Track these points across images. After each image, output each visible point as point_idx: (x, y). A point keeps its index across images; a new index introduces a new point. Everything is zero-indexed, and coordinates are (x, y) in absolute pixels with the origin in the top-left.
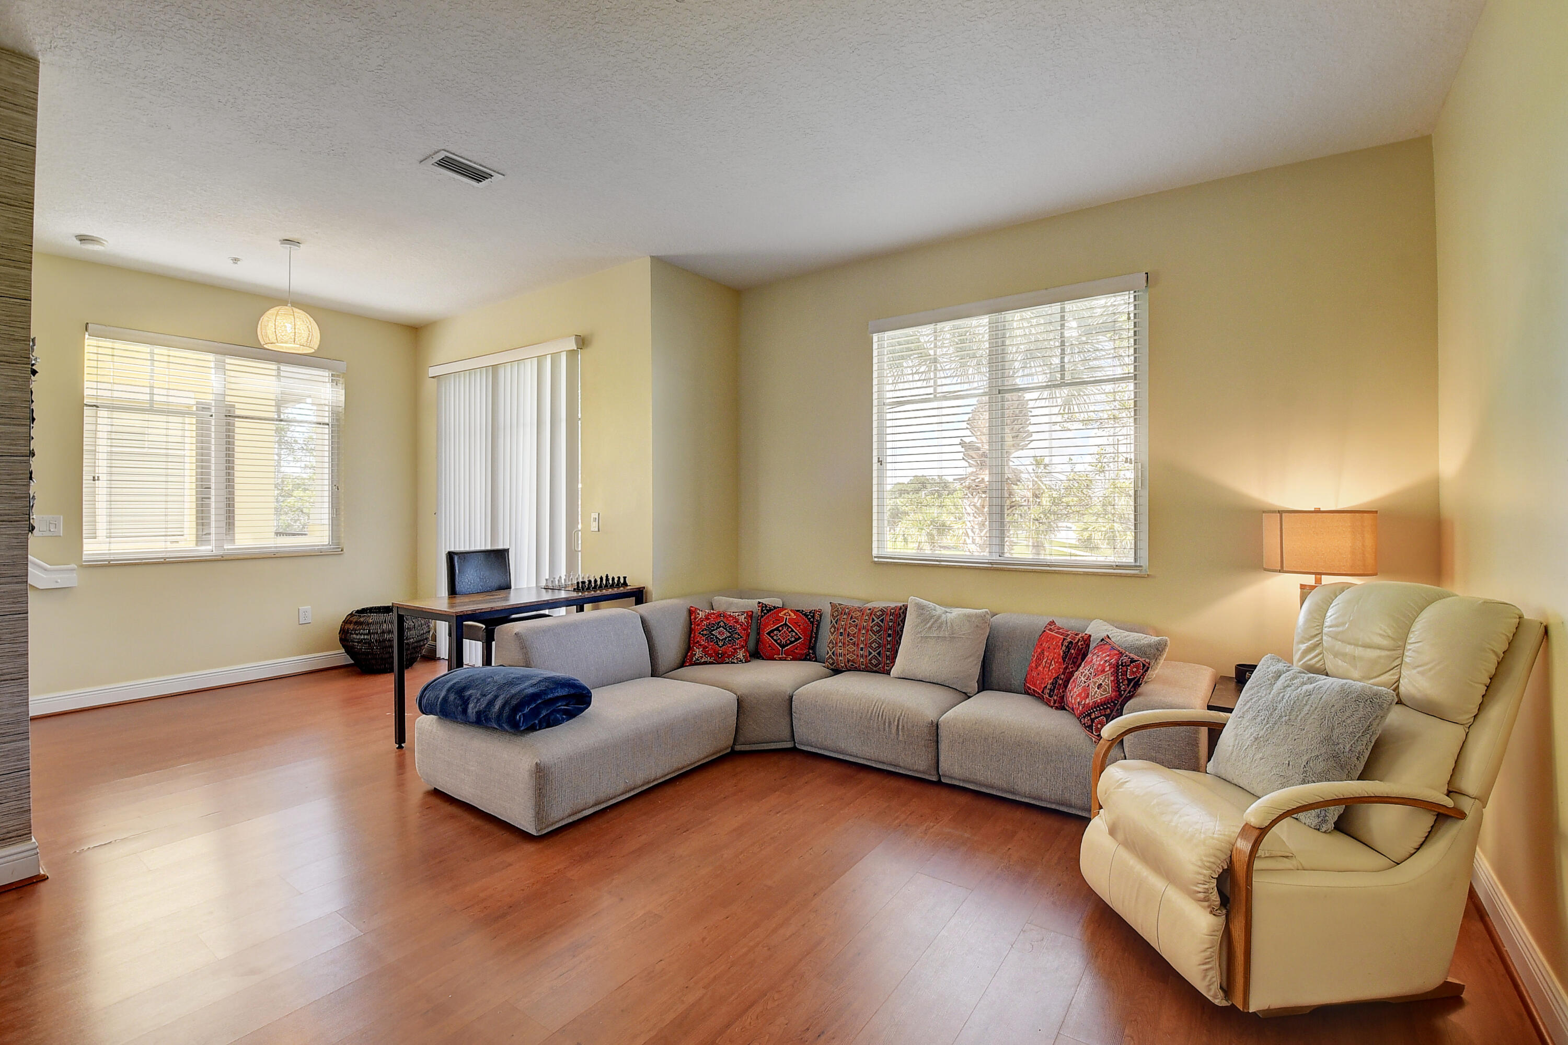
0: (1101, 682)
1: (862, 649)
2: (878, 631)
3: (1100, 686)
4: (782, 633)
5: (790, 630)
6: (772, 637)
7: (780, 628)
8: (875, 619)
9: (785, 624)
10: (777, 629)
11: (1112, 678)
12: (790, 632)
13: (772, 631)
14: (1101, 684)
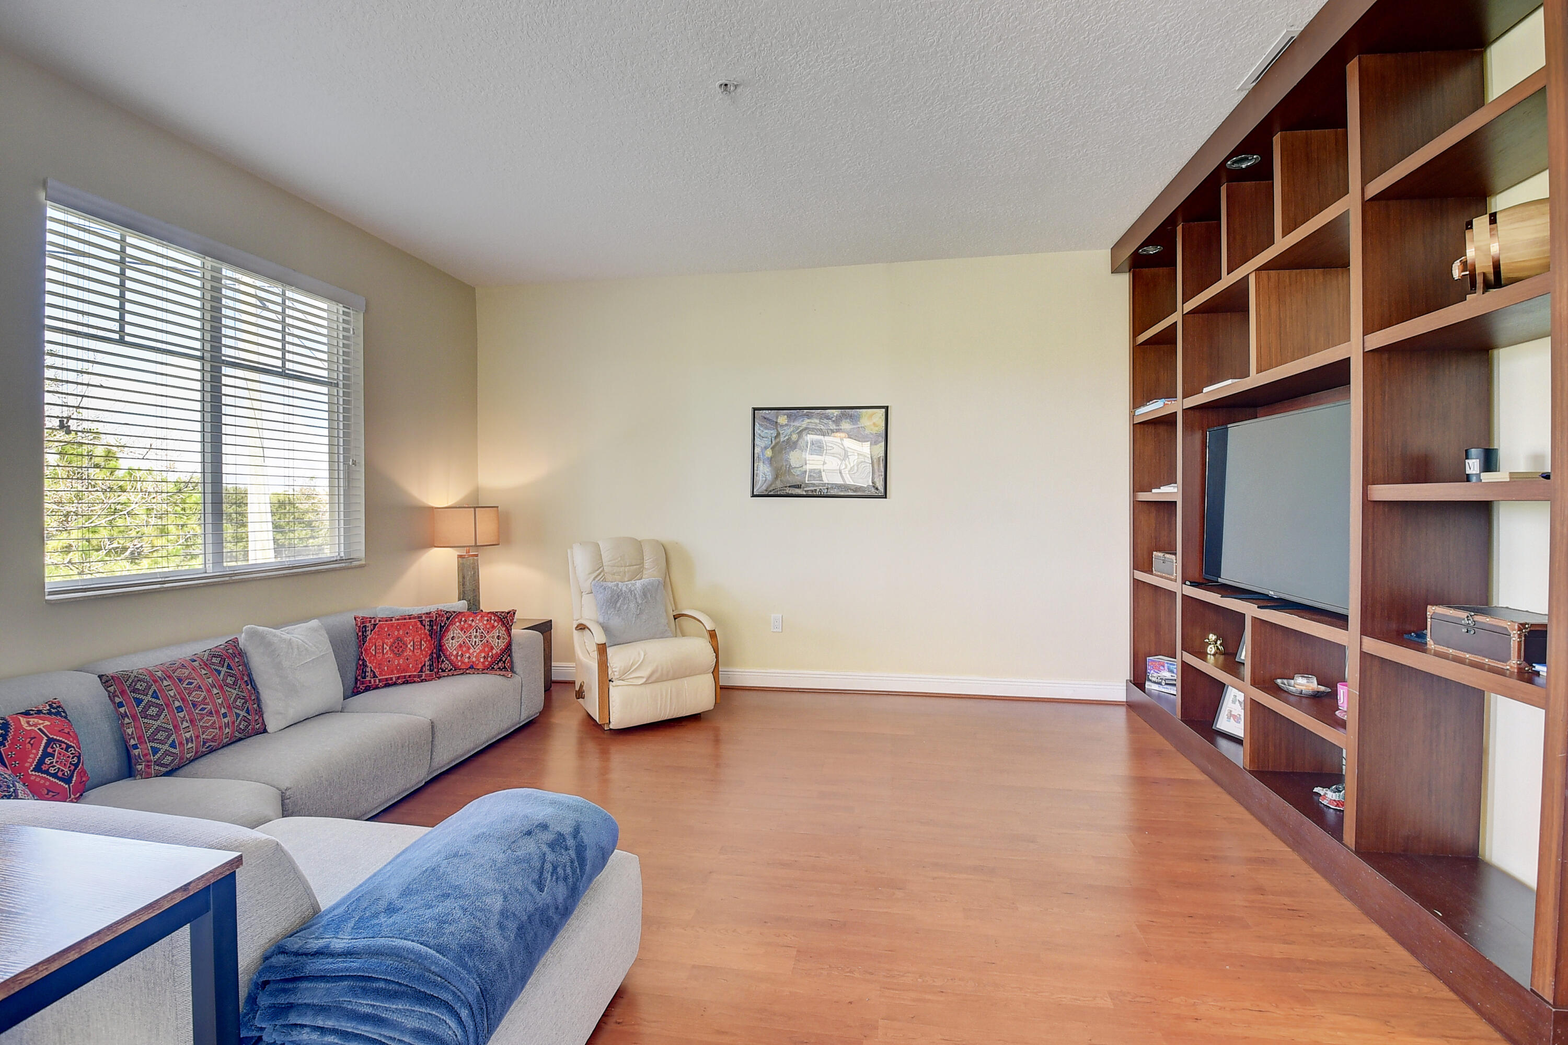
0: (497, 634)
1: (225, 715)
2: (235, 683)
3: (498, 637)
4: (58, 758)
5: (64, 746)
6: (47, 772)
7: (50, 750)
8: (220, 668)
9: (50, 741)
10: (46, 754)
11: (504, 629)
12: (66, 750)
13: (41, 762)
14: (499, 636)
